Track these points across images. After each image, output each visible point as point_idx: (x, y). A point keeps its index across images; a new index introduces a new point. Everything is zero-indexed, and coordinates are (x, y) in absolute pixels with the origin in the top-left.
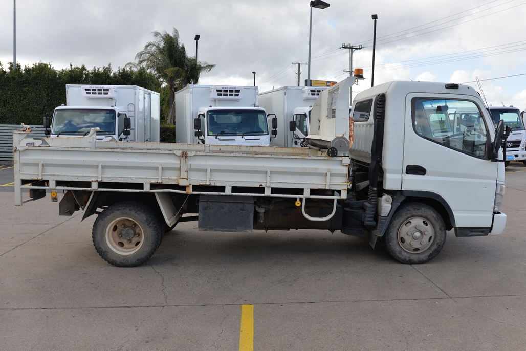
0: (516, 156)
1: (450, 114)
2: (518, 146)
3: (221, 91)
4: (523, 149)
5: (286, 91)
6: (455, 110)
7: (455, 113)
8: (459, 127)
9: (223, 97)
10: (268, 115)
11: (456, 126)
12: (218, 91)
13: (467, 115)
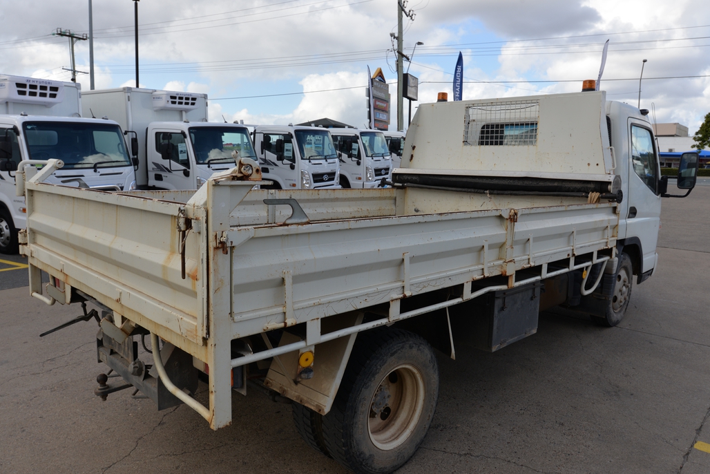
3: (24, 86)
5: (129, 94)
9: (27, 97)
10: (126, 133)
12: (18, 85)
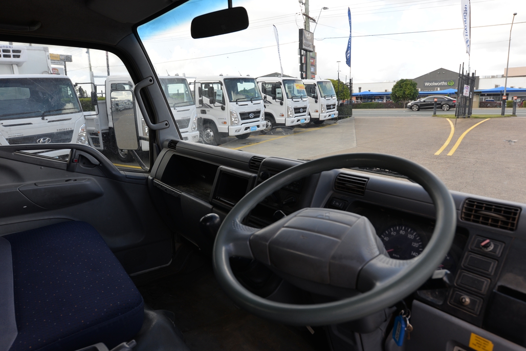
0: (258, 126)
1: (190, 83)
2: (259, 117)
4: (263, 119)
6: (195, 79)
7: (195, 83)
8: (201, 98)
11: (197, 98)
13: (207, 85)
